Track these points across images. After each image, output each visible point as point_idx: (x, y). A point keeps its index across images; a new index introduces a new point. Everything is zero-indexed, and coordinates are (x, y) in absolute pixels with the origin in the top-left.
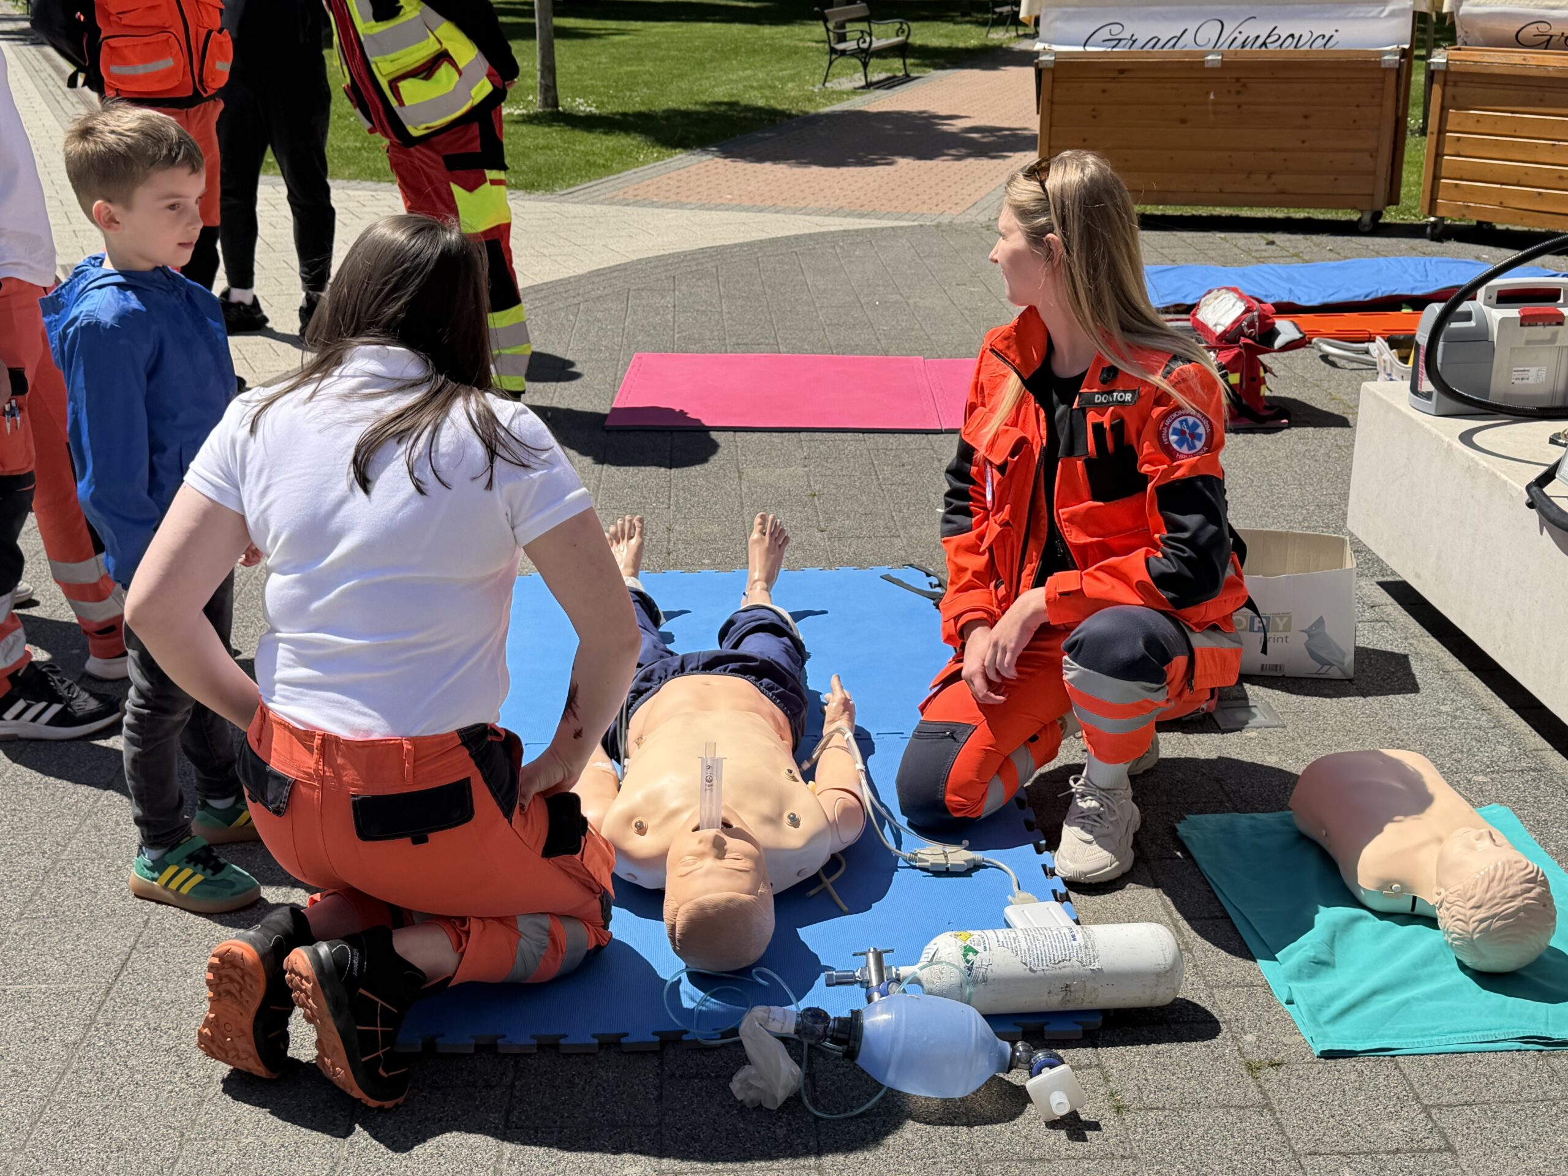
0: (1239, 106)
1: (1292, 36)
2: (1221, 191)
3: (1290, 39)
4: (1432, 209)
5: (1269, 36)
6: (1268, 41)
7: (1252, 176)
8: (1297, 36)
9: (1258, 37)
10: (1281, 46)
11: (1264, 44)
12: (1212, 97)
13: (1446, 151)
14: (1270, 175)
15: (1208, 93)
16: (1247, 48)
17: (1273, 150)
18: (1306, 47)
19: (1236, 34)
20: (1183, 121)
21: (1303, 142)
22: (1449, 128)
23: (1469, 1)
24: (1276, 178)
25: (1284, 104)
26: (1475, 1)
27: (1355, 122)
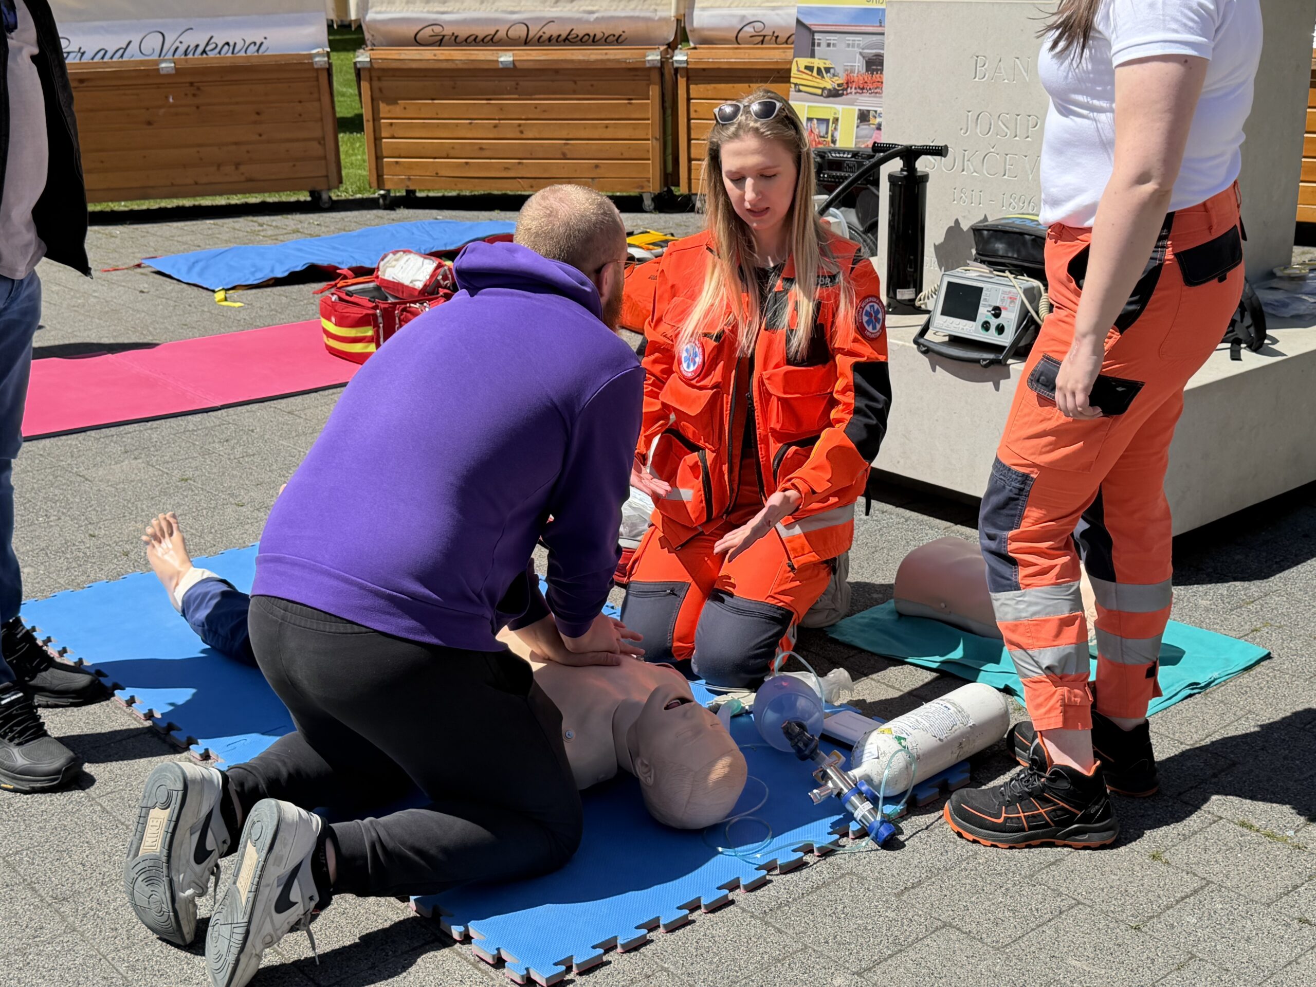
0: (198, 107)
2: (196, 183)
3: (226, 47)
4: (380, 184)
5: (207, 44)
6: (208, 49)
7: (222, 168)
9: (197, 46)
10: (220, 53)
11: (204, 52)
12: (171, 100)
13: (383, 135)
14: (237, 165)
15: (167, 98)
16: (190, 56)
17: (236, 144)
18: (242, 54)
19: (177, 44)
20: (149, 123)
21: (260, 135)
22: (381, 115)
23: (374, 9)
24: (243, 168)
25: (237, 103)
26: (378, 9)
27: (300, 115)
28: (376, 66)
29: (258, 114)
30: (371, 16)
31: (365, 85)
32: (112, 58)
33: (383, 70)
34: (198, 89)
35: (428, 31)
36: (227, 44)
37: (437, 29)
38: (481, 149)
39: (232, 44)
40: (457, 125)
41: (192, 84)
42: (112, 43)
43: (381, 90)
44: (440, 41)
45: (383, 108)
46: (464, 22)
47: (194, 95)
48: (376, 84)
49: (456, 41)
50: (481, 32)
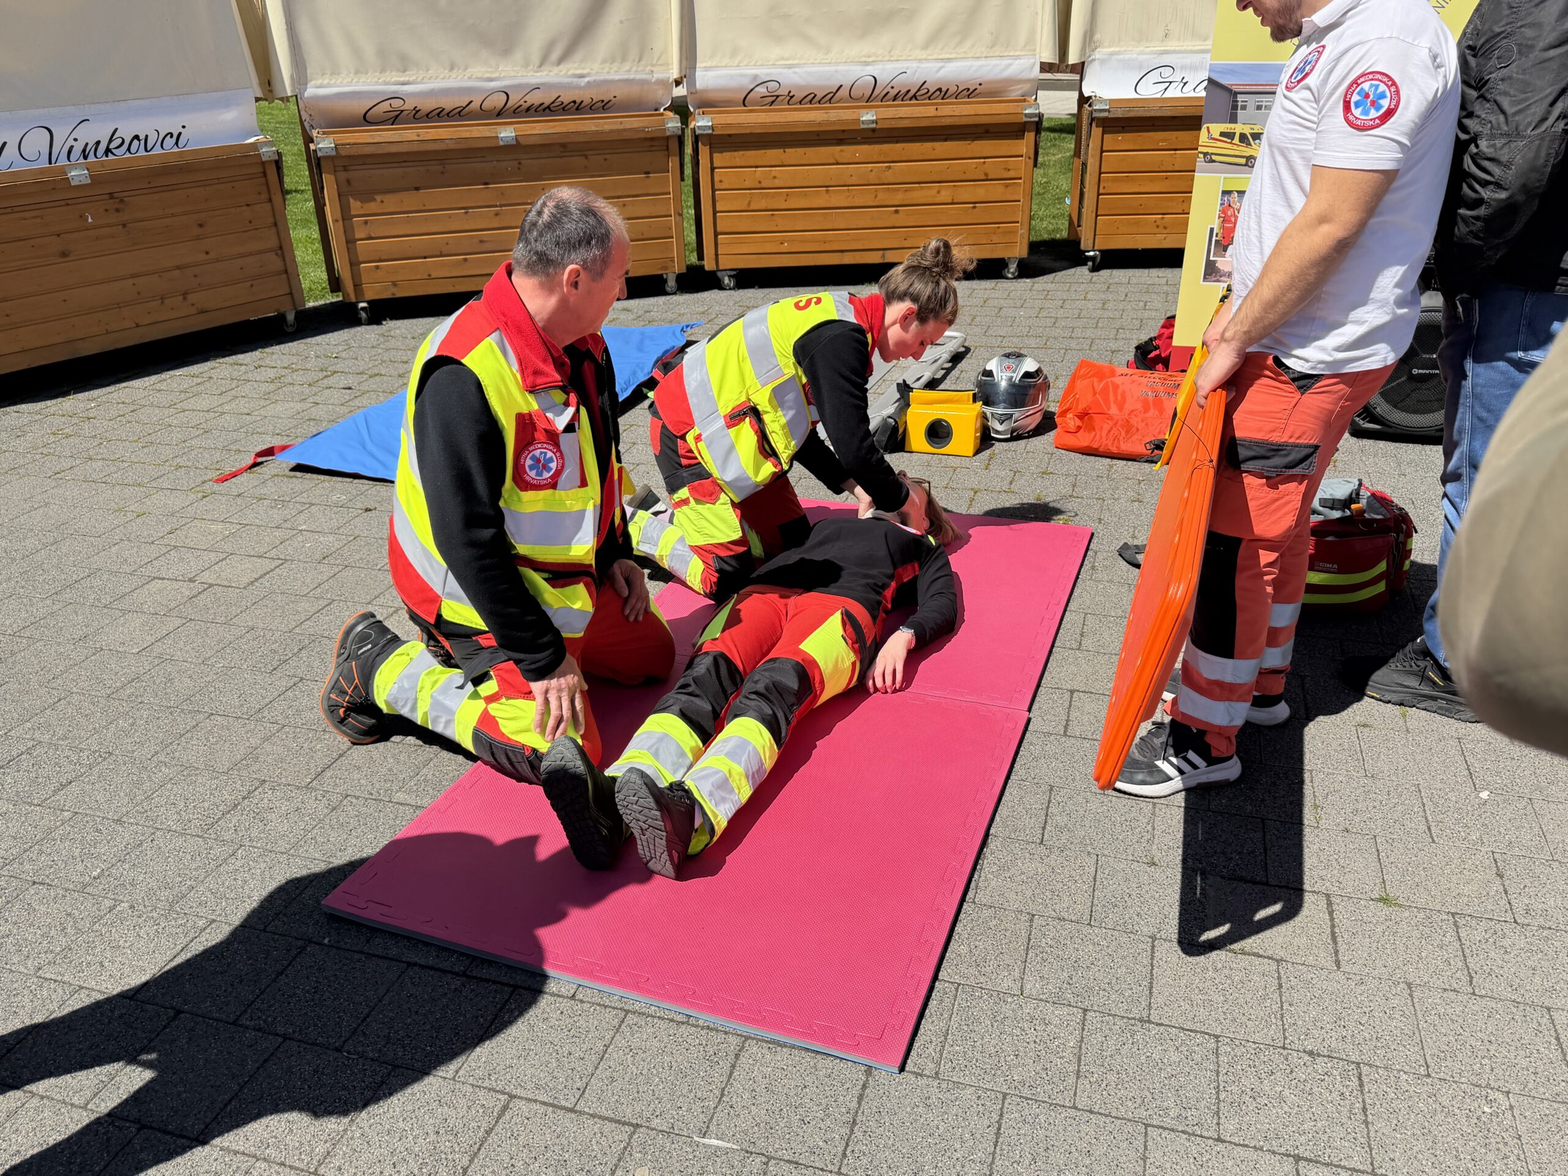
0: (124, 226)
1: (137, 137)
2: (138, 326)
3: (136, 142)
5: (111, 141)
6: (112, 146)
7: (166, 301)
8: (142, 137)
9: (98, 143)
10: (129, 149)
11: (108, 151)
12: (90, 220)
13: (357, 236)
14: (185, 295)
15: (82, 217)
16: (91, 158)
17: (178, 268)
18: (158, 150)
19: (70, 142)
20: (64, 254)
21: (207, 253)
22: (353, 213)
23: (313, 83)
24: (192, 298)
25: (173, 215)
26: (319, 82)
27: (250, 222)
28: (343, 153)
29: (201, 226)
30: (310, 91)
31: (328, 180)
33: (349, 157)
34: (122, 201)
35: (385, 106)
37: (397, 104)
38: (481, 241)
40: (450, 216)
41: (111, 195)
43: (348, 181)
44: (395, 118)
45: (355, 206)
46: (432, 93)
47: (117, 210)
48: (343, 175)
49: (418, 116)
50: (448, 104)
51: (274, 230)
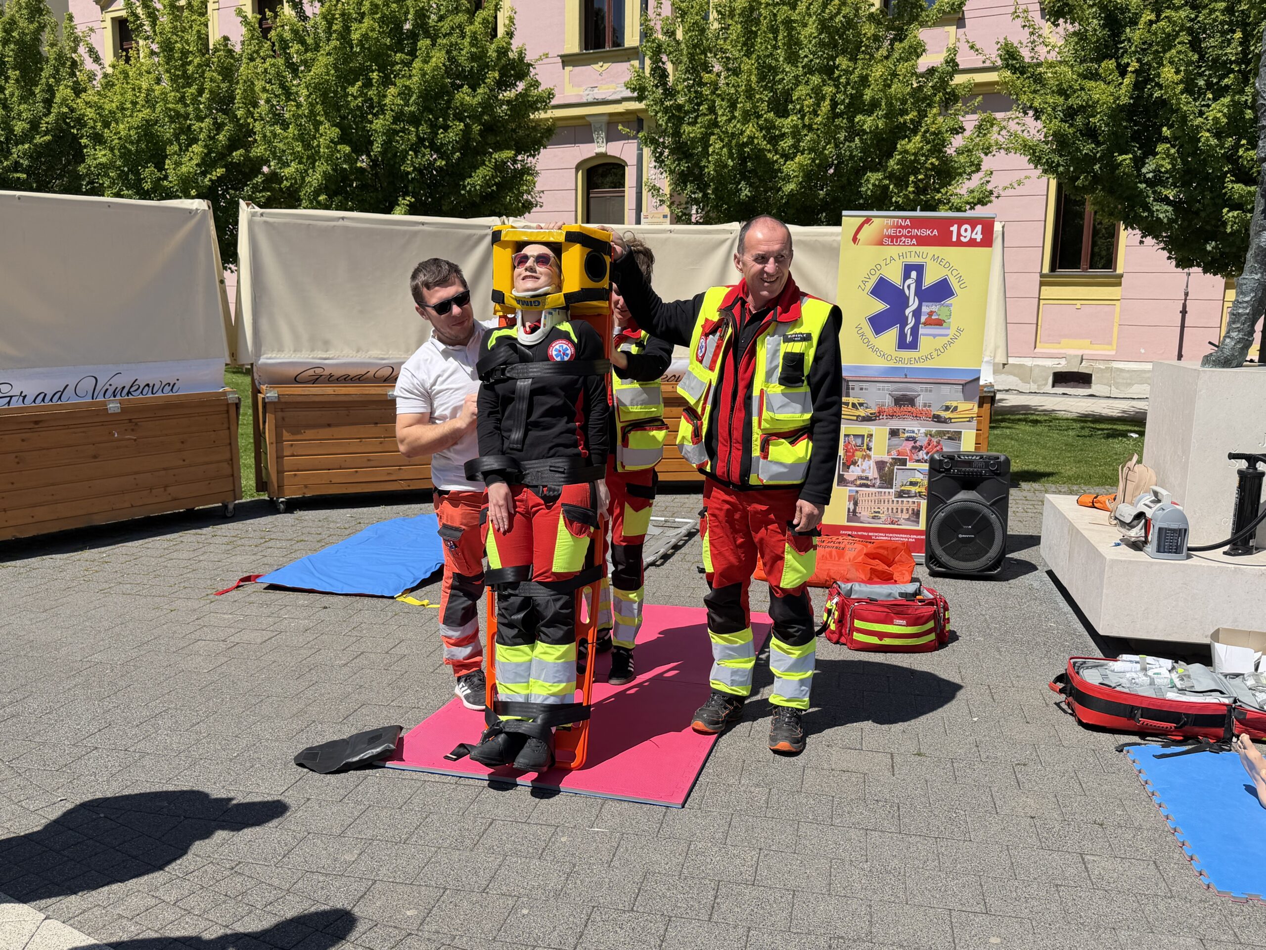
0: (135, 440)
3: (147, 388)
5: (132, 386)
6: (132, 390)
7: (153, 491)
9: (124, 388)
10: (142, 392)
11: (129, 393)
12: (116, 436)
13: (285, 454)
14: (166, 487)
15: (111, 433)
16: (119, 397)
17: (164, 469)
18: (160, 394)
21: (184, 460)
22: (286, 439)
23: (265, 356)
24: (170, 489)
25: (167, 435)
26: (269, 356)
27: (214, 442)
28: (283, 400)
29: (183, 442)
30: (262, 360)
31: (270, 416)
32: (51, 400)
33: (286, 403)
34: (136, 424)
35: (311, 372)
36: (148, 385)
37: (319, 371)
38: (369, 460)
39: (151, 385)
40: (349, 443)
41: (130, 420)
42: (50, 386)
43: (283, 419)
44: (316, 380)
45: (286, 435)
46: (343, 365)
47: (133, 430)
49: (331, 379)
50: (353, 372)
51: (229, 447)
